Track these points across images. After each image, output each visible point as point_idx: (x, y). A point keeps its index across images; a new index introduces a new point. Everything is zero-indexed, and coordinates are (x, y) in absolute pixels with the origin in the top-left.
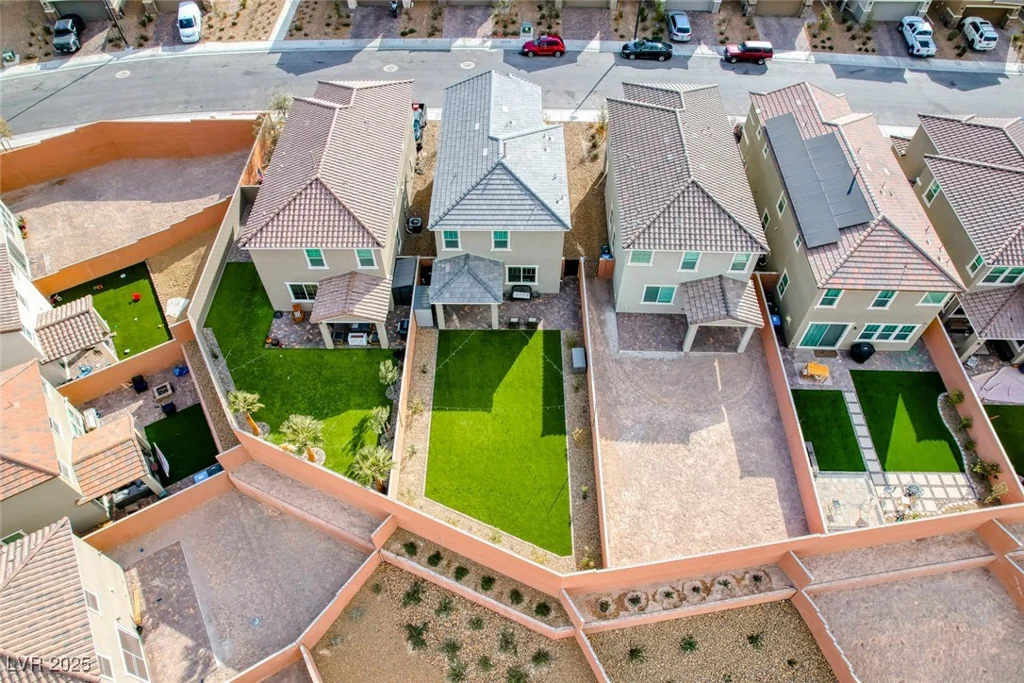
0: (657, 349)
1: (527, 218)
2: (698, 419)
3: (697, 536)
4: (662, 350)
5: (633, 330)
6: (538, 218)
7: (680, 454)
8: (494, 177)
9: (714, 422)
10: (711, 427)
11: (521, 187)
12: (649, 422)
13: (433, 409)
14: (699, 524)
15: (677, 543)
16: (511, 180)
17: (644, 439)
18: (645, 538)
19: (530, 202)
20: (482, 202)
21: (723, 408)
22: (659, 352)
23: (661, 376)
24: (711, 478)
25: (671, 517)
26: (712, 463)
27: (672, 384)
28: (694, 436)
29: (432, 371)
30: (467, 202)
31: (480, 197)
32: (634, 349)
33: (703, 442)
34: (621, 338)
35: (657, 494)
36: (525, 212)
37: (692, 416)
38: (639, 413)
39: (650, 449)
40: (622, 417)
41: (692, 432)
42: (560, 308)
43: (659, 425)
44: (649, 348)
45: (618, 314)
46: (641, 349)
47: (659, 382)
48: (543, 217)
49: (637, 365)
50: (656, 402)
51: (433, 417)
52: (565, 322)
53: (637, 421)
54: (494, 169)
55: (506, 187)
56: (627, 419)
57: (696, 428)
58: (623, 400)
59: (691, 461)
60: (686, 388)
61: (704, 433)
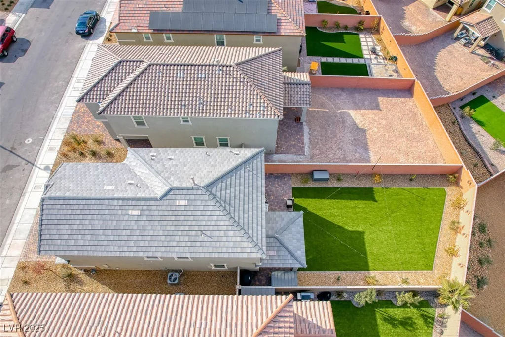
0: (302, 135)
1: (255, 176)
2: (348, 123)
3: (416, 132)
4: (303, 132)
5: (288, 145)
6: (255, 168)
7: (371, 133)
8: (218, 194)
9: (349, 115)
10: (353, 117)
11: (229, 175)
12: (355, 145)
13: (368, 270)
14: (409, 131)
15: (423, 141)
16: (222, 182)
17: (366, 148)
18: (424, 154)
19: (242, 171)
20: (241, 208)
21: (339, 111)
22: (305, 135)
23: (321, 136)
24: (384, 122)
25: (409, 142)
26: (375, 121)
27: (327, 131)
28: (360, 126)
29: (337, 273)
30: (241, 220)
31: (237, 209)
32: (304, 147)
33: (363, 123)
34: (296, 153)
35: (398, 147)
36: (251, 177)
37: (347, 125)
38: (350, 149)
39: (371, 146)
40: (354, 158)
41: (357, 127)
42: (272, 187)
43: (356, 141)
44: (301, 139)
45: (276, 153)
46: (303, 143)
47: (326, 137)
48: (255, 165)
49: (315, 147)
50: (339, 141)
51: (374, 270)
52: (285, 184)
53: (356, 151)
54: (211, 193)
55: (228, 187)
56: (355, 156)
57: (355, 124)
58: (342, 157)
59: (376, 130)
60: (329, 125)
61: (357, 121)
